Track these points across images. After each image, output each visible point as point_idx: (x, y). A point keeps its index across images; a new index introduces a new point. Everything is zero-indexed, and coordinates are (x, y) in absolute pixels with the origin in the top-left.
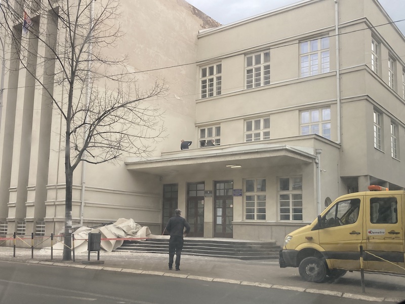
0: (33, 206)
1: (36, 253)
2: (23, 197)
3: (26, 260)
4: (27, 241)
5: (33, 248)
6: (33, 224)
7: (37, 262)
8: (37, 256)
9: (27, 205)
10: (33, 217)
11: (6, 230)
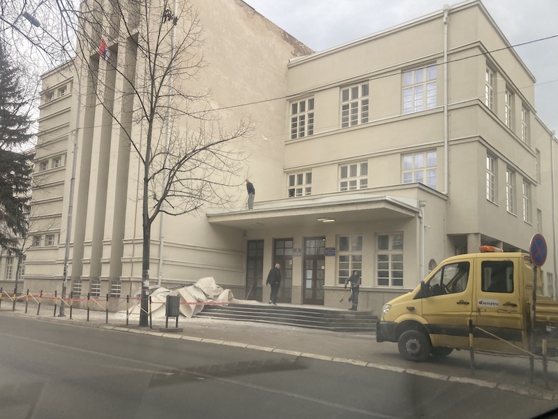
0: (109, 263)
1: (111, 316)
2: (98, 253)
3: (100, 325)
4: (102, 303)
5: (107, 311)
6: (108, 284)
7: (111, 327)
8: (112, 320)
9: (102, 261)
10: (108, 276)
11: (80, 290)
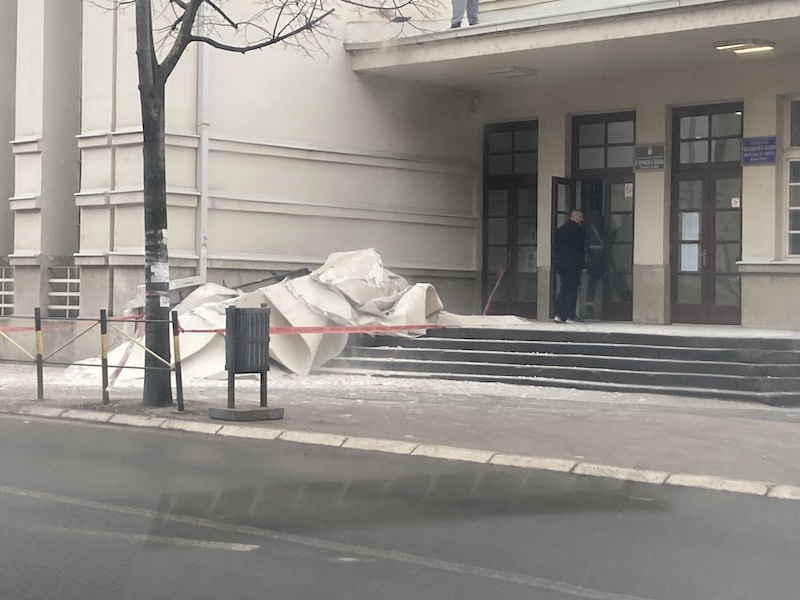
0: (36, 210)
1: (53, 378)
3: (19, 405)
4: (22, 338)
5: (39, 363)
7: (55, 412)
8: (57, 390)
9: (14, 206)
10: (39, 252)
